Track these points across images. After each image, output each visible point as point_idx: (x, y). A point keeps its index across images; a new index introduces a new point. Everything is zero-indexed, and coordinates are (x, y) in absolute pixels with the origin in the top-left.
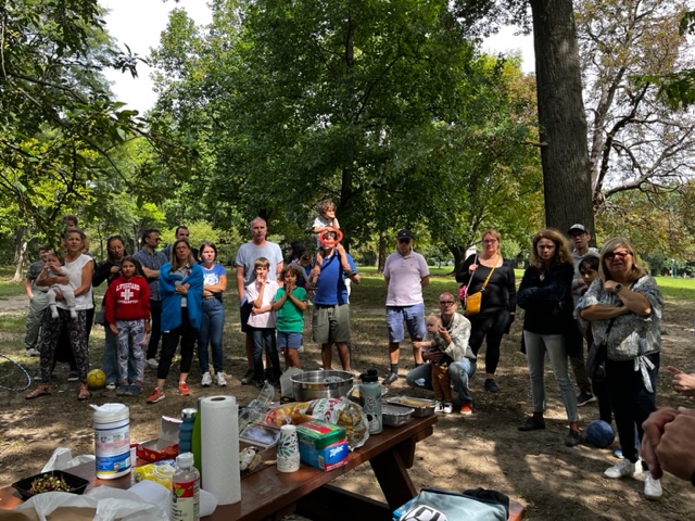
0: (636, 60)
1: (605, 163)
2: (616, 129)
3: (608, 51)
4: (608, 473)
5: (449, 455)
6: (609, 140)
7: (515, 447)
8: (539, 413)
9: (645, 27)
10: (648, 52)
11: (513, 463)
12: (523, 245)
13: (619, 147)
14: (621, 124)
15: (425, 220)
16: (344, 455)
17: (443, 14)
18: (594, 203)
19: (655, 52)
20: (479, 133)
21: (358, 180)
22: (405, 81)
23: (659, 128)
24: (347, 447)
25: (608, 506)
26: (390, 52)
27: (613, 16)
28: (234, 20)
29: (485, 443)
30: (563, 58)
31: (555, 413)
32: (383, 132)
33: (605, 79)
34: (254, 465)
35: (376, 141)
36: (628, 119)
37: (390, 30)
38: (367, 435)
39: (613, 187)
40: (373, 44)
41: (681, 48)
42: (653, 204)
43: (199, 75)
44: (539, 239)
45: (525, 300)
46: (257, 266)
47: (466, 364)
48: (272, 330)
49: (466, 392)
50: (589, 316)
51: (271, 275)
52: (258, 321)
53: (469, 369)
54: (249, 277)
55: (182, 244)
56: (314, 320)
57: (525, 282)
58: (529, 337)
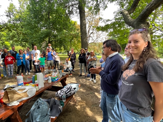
0: (93, 24)
1: (89, 39)
3: (90, 22)
4: (90, 80)
5: (69, 81)
6: (90, 36)
7: (78, 79)
8: (81, 74)
9: (95, 19)
10: (95, 23)
11: (78, 81)
12: (78, 51)
13: (91, 37)
14: (91, 33)
15: (63, 47)
16: (58, 80)
17: (65, 13)
18: (88, 45)
19: (96, 23)
20: (72, 33)
21: (51, 39)
22: (59, 23)
23: (96, 34)
24: (58, 79)
25: (90, 84)
26: (56, 18)
27: (90, 17)
28: (24, 6)
29: (74, 79)
30: (84, 23)
31: (83, 74)
32: (55, 31)
33: (89, 26)
34: (45, 82)
35: (54, 33)
36: (92, 33)
37: (56, 14)
38: (60, 77)
39: (90, 43)
40: (53, 16)
41: (99, 23)
42: (95, 45)
43: (17, 17)
44: (81, 50)
45: (79, 59)
46: (35, 54)
47: (71, 68)
48: (39, 65)
49: (71, 72)
50: (89, 61)
51: (38, 56)
52: (36, 64)
53: (72, 69)
54: (34, 56)
55: (21, 50)
56: (47, 63)
57: (80, 56)
58: (80, 64)
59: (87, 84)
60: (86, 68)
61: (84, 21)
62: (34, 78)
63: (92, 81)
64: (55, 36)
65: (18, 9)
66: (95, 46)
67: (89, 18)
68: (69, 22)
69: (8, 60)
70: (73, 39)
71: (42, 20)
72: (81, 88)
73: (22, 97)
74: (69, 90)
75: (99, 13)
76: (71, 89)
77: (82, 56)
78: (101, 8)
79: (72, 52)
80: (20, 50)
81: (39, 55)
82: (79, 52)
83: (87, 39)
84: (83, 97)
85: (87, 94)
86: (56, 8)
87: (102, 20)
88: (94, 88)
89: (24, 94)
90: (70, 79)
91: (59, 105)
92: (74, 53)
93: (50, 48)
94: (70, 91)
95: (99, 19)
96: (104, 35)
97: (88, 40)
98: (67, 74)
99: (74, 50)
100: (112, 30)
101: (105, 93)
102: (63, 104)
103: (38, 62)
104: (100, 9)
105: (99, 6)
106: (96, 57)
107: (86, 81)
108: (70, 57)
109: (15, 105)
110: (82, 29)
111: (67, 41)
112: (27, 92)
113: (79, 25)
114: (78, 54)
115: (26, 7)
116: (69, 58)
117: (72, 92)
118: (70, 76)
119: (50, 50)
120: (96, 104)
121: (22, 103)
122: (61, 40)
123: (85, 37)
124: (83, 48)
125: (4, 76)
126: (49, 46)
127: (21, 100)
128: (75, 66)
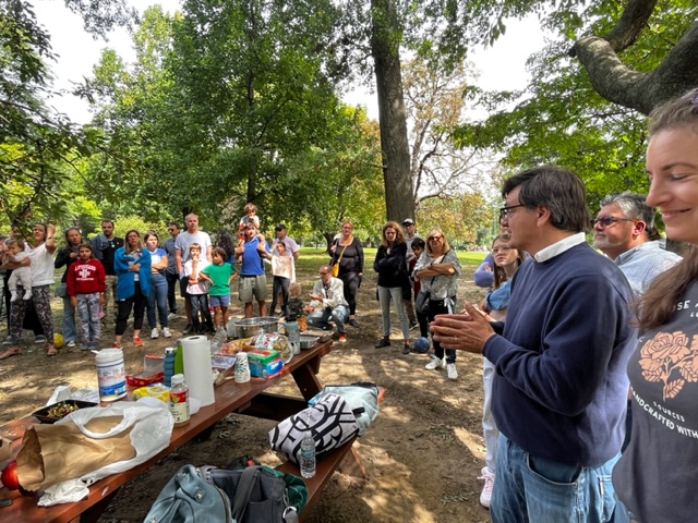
0: (437, 115)
1: (419, 180)
2: (425, 159)
3: (421, 108)
4: (428, 366)
5: (333, 368)
6: (421, 165)
7: (374, 358)
8: (387, 337)
9: (442, 94)
10: (443, 109)
11: (373, 367)
12: (371, 232)
13: (427, 170)
14: (428, 156)
15: (307, 215)
16: (279, 368)
17: (317, 73)
18: (413, 206)
19: (448, 111)
20: (344, 157)
21: (259, 187)
22: (292, 118)
23: (449, 159)
24: (280, 363)
25: (428, 385)
26: (281, 96)
27: (423, 85)
28: (155, 60)
29: (355, 358)
30: (396, 111)
31: (396, 336)
32: (276, 153)
33: (418, 126)
34: (219, 380)
35: (271, 159)
36: (432, 153)
37: (280, 80)
38: (292, 355)
39: (424, 195)
40: (268, 90)
41: (462, 109)
42: (446, 207)
43: (129, 101)
44: (386, 228)
45: (378, 267)
46: (191, 249)
47: (342, 308)
48: (205, 295)
49: (342, 327)
50: (422, 275)
51: (203, 255)
52: (194, 290)
53: (344, 313)
54: (185, 257)
55: (133, 234)
56: (240, 285)
57: (379, 256)
58: (381, 290)
59: (417, 383)
60: (410, 307)
61: (397, 104)
62: (171, 360)
63: (438, 368)
64: (274, 173)
65: (130, 69)
66: (447, 211)
67: (419, 90)
68: (334, 112)
69: (81, 273)
70: (348, 182)
71: (222, 110)
72: (386, 405)
73: (104, 462)
74: (331, 420)
75: (461, 69)
76: (340, 413)
77: (389, 256)
78: (470, 42)
79: (346, 237)
80: (129, 233)
81: (207, 254)
82: (377, 238)
83: (411, 181)
84: (400, 449)
85: (417, 437)
86: (278, 59)
87: (478, 96)
88: (449, 404)
89: (115, 443)
90: (335, 359)
91: (279, 503)
92: (356, 241)
93: (251, 221)
94: (336, 423)
95: (465, 93)
96: (486, 160)
97: (415, 184)
98: (321, 341)
99: (356, 228)
100: (521, 138)
101: (517, 455)
102: (303, 491)
103: (202, 281)
104: (466, 50)
105: (461, 35)
106: (454, 258)
107: (411, 371)
108: (335, 262)
109: (68, 498)
110: (389, 136)
111: (324, 193)
112: (131, 433)
113: (375, 121)
114: (373, 247)
115: (160, 63)
116: (333, 263)
117: (348, 429)
118: (339, 346)
119: (254, 231)
120: (463, 486)
121: (105, 491)
122: (298, 189)
123: (401, 173)
124: (393, 220)
125: (67, 340)
126: (248, 212)
127: (97, 476)
128: (358, 299)
